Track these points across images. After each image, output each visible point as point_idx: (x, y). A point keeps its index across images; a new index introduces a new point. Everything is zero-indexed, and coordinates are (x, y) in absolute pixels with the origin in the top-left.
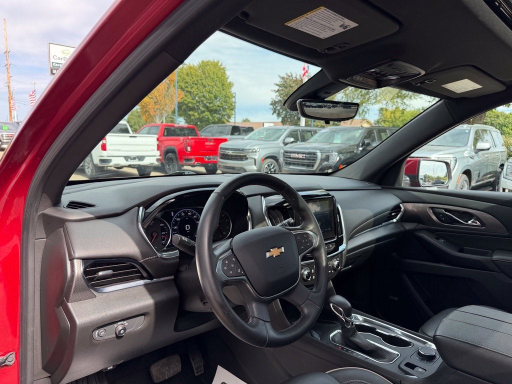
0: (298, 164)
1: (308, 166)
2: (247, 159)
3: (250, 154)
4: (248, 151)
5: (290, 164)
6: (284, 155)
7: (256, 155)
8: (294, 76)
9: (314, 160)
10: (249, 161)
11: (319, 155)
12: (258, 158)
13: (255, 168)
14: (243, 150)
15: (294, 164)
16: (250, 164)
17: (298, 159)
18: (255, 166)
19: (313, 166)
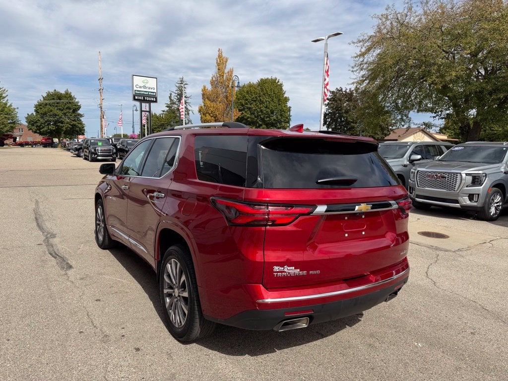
8: (344, 90)
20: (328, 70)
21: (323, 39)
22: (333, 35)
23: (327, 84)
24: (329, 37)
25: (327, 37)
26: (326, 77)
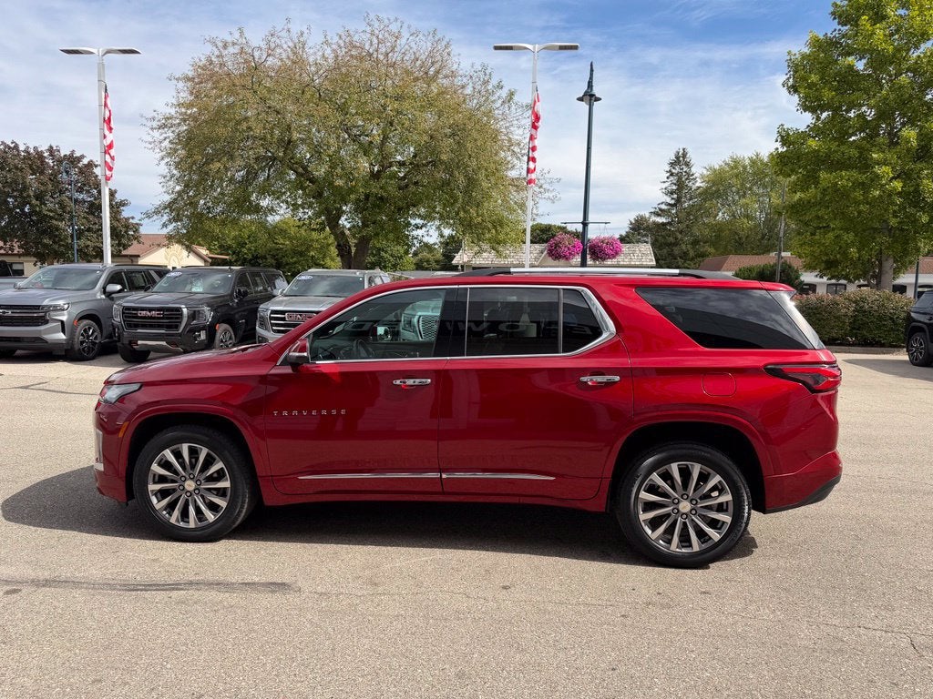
0: (151, 326)
1: (169, 327)
2: (47, 322)
3: (52, 313)
4: (48, 309)
5: (137, 326)
6: (123, 313)
7: (64, 315)
9: (177, 318)
10: (51, 325)
11: (185, 310)
12: (67, 320)
13: (61, 336)
14: (37, 307)
15: (144, 326)
16: (54, 331)
17: (151, 318)
18: (62, 334)
19: (177, 327)
20: (109, 119)
21: (92, 53)
22: (120, 51)
23: (110, 146)
24: (109, 52)
25: (101, 51)
26: (107, 132)
